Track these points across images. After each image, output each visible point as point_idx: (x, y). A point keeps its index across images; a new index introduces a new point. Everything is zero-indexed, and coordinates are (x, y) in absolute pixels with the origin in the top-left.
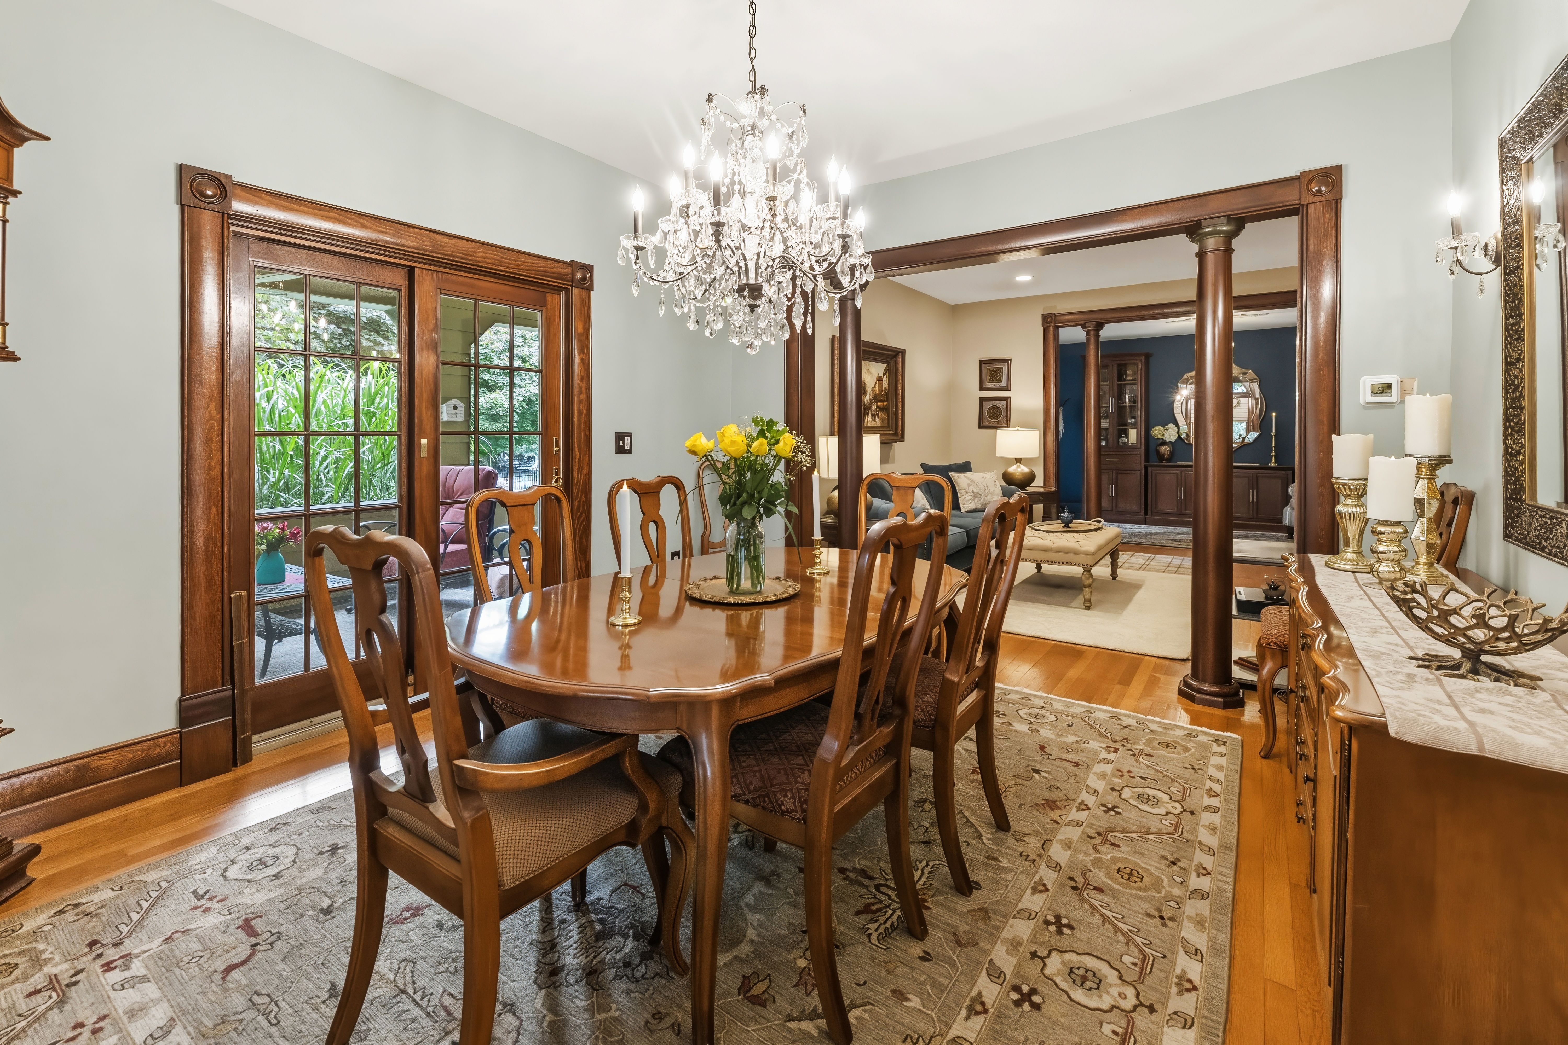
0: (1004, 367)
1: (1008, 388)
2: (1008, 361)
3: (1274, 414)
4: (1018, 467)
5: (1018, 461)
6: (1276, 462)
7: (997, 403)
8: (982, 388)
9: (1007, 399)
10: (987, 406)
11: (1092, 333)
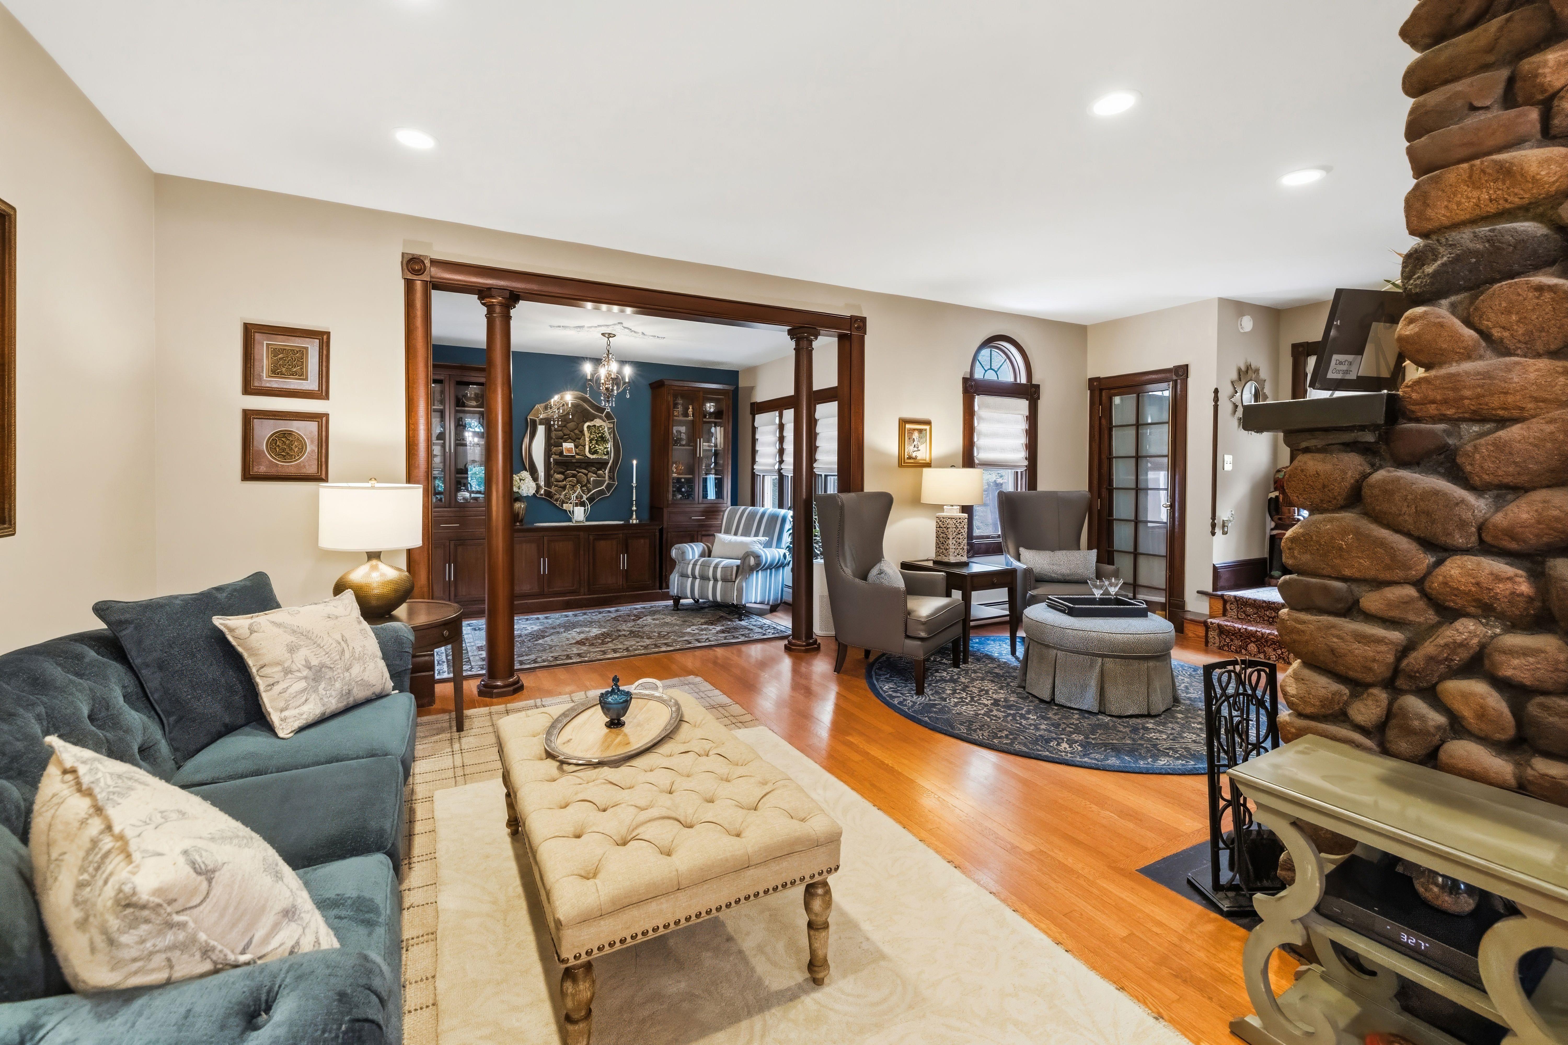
0: (313, 348)
1: (323, 393)
2: (323, 338)
3: (635, 462)
4: (375, 568)
5: (373, 556)
6: (637, 518)
7: (295, 426)
8: (248, 389)
9: (321, 419)
10: (264, 431)
11: (498, 309)
